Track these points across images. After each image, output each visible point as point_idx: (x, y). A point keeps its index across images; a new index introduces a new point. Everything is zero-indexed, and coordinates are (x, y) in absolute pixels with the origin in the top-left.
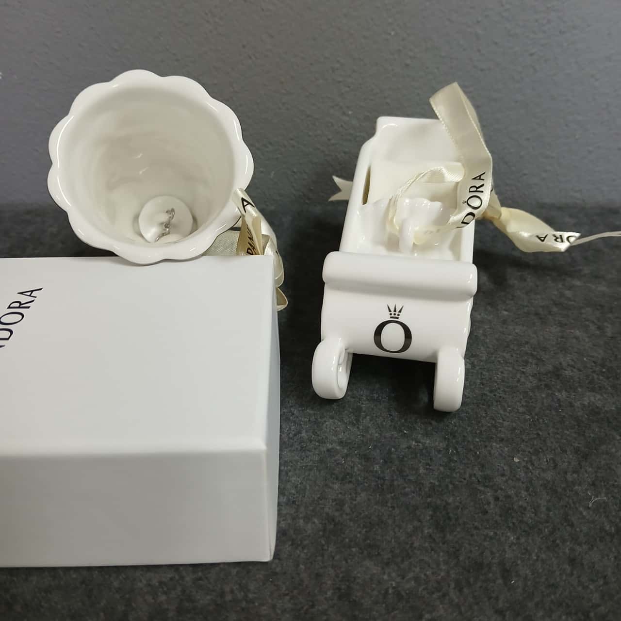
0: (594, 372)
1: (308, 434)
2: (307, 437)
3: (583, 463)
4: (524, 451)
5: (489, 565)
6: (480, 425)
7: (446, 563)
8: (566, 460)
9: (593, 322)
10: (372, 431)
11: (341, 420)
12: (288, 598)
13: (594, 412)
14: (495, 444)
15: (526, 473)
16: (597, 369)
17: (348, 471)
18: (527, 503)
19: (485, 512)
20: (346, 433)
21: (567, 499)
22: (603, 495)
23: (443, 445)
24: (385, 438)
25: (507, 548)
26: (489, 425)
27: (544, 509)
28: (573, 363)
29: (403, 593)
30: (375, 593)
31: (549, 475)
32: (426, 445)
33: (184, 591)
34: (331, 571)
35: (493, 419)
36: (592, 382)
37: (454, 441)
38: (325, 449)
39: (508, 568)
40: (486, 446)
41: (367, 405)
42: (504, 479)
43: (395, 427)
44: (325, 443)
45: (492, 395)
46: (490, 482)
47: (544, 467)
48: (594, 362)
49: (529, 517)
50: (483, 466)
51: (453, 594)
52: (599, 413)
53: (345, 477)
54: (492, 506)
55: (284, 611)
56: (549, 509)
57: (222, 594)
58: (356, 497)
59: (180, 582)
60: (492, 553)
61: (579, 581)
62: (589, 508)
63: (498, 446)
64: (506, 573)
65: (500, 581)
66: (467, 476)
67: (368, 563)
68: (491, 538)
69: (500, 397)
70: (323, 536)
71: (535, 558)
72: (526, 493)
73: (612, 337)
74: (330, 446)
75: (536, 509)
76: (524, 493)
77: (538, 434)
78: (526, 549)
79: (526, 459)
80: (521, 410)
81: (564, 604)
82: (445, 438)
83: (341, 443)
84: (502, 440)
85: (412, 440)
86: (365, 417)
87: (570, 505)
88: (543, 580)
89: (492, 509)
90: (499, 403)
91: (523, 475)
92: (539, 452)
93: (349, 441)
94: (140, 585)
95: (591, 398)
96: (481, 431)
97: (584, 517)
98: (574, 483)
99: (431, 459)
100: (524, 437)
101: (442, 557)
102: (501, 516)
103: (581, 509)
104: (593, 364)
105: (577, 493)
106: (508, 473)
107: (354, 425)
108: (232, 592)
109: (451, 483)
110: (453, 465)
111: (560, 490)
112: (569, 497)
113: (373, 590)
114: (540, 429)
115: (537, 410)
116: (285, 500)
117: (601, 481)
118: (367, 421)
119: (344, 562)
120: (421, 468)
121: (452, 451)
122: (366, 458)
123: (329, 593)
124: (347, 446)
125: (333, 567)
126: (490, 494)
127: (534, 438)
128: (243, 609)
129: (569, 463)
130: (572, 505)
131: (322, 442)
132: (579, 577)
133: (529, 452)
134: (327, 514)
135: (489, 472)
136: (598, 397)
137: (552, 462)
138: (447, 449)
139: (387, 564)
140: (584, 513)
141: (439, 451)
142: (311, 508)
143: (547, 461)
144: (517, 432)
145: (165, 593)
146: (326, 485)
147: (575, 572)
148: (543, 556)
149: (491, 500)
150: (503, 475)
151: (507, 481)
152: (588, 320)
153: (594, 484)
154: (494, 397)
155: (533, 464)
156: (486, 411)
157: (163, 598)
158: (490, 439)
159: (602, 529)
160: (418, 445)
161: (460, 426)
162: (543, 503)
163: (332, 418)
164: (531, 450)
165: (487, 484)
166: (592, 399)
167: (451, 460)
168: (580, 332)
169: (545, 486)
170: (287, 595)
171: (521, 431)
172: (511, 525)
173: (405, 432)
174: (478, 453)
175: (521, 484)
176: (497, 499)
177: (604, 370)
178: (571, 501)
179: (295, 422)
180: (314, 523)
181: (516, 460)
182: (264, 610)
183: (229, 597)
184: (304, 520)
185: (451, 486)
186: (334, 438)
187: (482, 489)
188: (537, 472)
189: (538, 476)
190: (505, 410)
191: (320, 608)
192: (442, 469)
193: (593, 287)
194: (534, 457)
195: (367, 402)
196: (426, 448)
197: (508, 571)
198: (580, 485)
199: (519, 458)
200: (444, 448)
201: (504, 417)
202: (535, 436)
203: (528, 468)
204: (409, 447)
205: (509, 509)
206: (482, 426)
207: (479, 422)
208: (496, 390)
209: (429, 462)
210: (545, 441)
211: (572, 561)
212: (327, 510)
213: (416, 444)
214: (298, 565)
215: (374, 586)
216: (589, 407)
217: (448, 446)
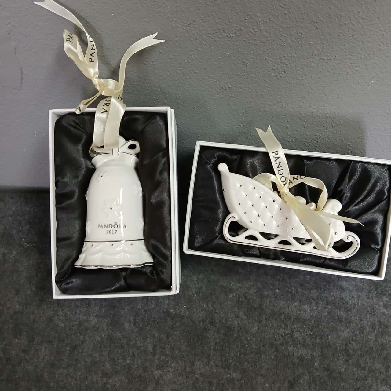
0: (307, 335)
1: (189, 369)
2: (189, 371)
6: (255, 366)
10: (214, 368)
11: (202, 362)
20: (204, 370)
23: (240, 377)
24: (218, 372)
32: (233, 377)
37: (244, 375)
38: (195, 378)
40: (256, 379)
43: (222, 367)
48: (309, 328)
52: (303, 360)
74: (197, 376)
82: (241, 373)
83: (202, 375)
84: (262, 375)
85: (229, 374)
86: (212, 360)
92: (275, 382)
93: (205, 374)
95: (302, 351)
96: (255, 370)
107: (207, 364)
115: (279, 358)
118: (212, 363)
122: (210, 383)
131: (194, 374)
136: (305, 350)
141: (238, 381)
144: (269, 371)
158: (258, 374)
160: (230, 377)
161: (248, 366)
163: (199, 360)
167: (242, 386)
186: (199, 372)
196: (233, 379)
201: (265, 362)
204: (227, 378)
209: (234, 386)
210: (278, 376)
216: (300, 356)
217: (241, 378)
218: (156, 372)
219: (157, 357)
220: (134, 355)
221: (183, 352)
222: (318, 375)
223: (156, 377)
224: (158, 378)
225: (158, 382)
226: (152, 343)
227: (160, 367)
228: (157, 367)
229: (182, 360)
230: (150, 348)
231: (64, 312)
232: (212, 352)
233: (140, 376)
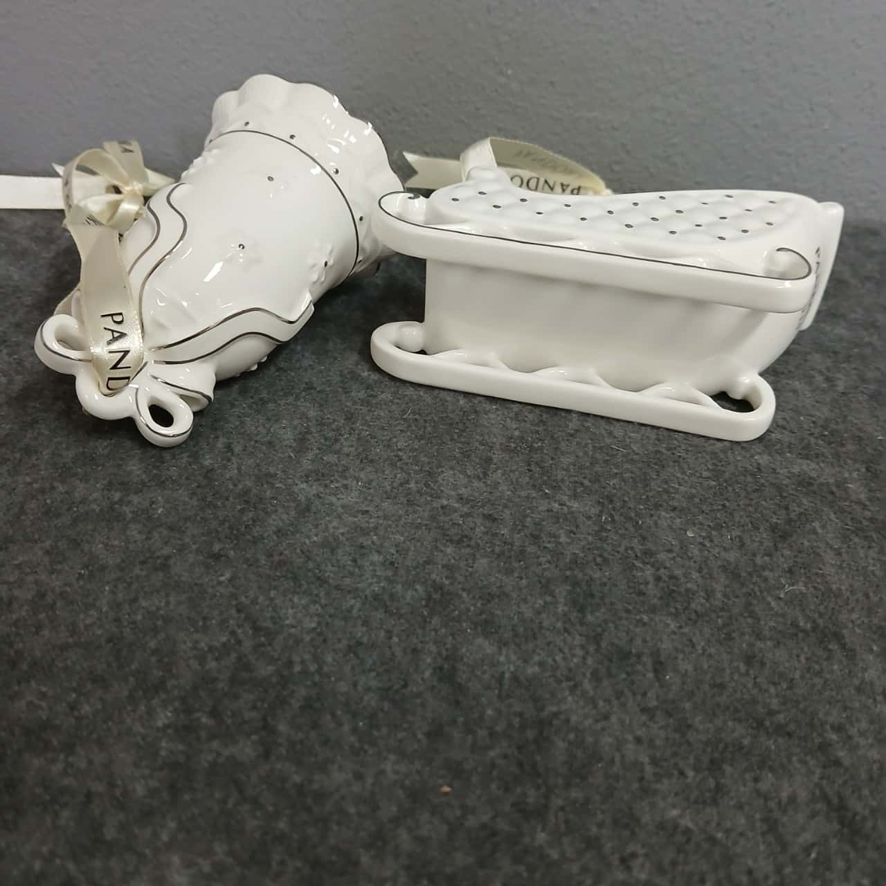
0: (812, 434)
1: (419, 485)
2: (416, 489)
3: (780, 545)
4: (701, 524)
5: (639, 656)
6: (648, 489)
7: (582, 647)
8: (757, 539)
9: (820, 372)
10: (503, 487)
11: (464, 472)
12: (373, 674)
13: (805, 483)
14: (664, 513)
15: (701, 550)
16: (816, 431)
17: (466, 533)
18: (698, 586)
19: (641, 593)
20: (469, 489)
21: (752, 586)
22: (801, 584)
23: (594, 511)
24: (519, 497)
25: (665, 637)
26: (660, 489)
27: (719, 595)
28: (784, 423)
29: (522, 678)
30: (487, 676)
31: (732, 556)
32: (573, 509)
33: (239, 659)
34: (433, 648)
35: (666, 482)
36: (808, 446)
37: (610, 506)
38: (439, 506)
39: (663, 660)
40: (652, 516)
41: (500, 456)
42: (671, 556)
43: (534, 485)
44: (439, 498)
45: (669, 453)
46: (651, 557)
47: (727, 546)
48: (814, 422)
49: (698, 603)
50: (644, 538)
51: (587, 685)
53: (461, 540)
54: (650, 586)
55: (368, 689)
56: (725, 595)
57: (290, 663)
58: (474, 563)
59: (237, 647)
60: (644, 641)
61: (755, 683)
62: (780, 598)
63: (668, 516)
64: (659, 667)
65: (650, 675)
66: (622, 549)
67: (480, 640)
68: (645, 624)
69: (680, 456)
70: (426, 606)
71: (700, 652)
72: (698, 574)
73: (843, 393)
74: (445, 502)
75: (709, 595)
76: (695, 575)
77: (724, 506)
78: (691, 641)
79: (704, 534)
80: (705, 474)
81: (732, 709)
82: (599, 502)
83: (460, 499)
84: (674, 509)
85: (555, 501)
86: (496, 471)
87: (755, 593)
88: (708, 677)
89: (651, 589)
90: (676, 464)
91: (696, 552)
92: (722, 527)
93: (471, 498)
94: (183, 647)
96: (648, 497)
97: (772, 609)
98: (763, 568)
99: (577, 526)
100: (704, 508)
101: (578, 640)
102: (661, 598)
103: (769, 599)
104: (812, 425)
105: (766, 580)
106: (677, 549)
107: (479, 479)
108: (303, 662)
109: (601, 556)
110: (605, 534)
111: (744, 574)
112: (755, 584)
113: (484, 672)
114: (727, 499)
115: (727, 475)
116: (380, 559)
117: (801, 568)
119: (450, 638)
120: (563, 535)
121: (606, 519)
122: (492, 519)
123: (427, 674)
124: (468, 503)
125: (436, 642)
126: (649, 572)
127: (718, 510)
128: (315, 684)
129: (761, 543)
130: (758, 593)
131: (436, 496)
132: (755, 678)
133: (709, 526)
134: (434, 581)
135: (650, 546)
136: (813, 465)
137: (737, 540)
138: (600, 516)
139: (506, 644)
140: (773, 604)
141: (589, 518)
142: (414, 572)
143: (731, 539)
144: (697, 500)
145: (217, 659)
146: (436, 547)
147: (751, 672)
148: (712, 650)
149: (651, 579)
150: (670, 551)
151: (674, 559)
152: (813, 370)
153: (790, 571)
154: (672, 456)
155: (711, 541)
156: (657, 472)
157: (212, 665)
158: (657, 506)
159: (794, 624)
160: (562, 509)
161: (620, 488)
162: (719, 588)
163: (452, 468)
164: (711, 524)
165: (647, 561)
166: (805, 467)
167: (603, 529)
168: (801, 383)
169: (724, 568)
170: (374, 670)
171: (701, 500)
172: (673, 610)
173: (547, 491)
174: (640, 522)
175: (692, 563)
176: (658, 579)
177: (826, 433)
178: (756, 589)
179: (402, 469)
180: (416, 590)
181: (690, 534)
182: (343, 687)
183: (297, 668)
184: (403, 586)
185: (599, 560)
186: (453, 493)
187: (641, 565)
188: (717, 551)
189: (717, 555)
190: (684, 473)
191: (414, 689)
192: (590, 538)
193: (828, 328)
194: (714, 533)
195: (500, 452)
196: (573, 513)
197: (661, 663)
198: (772, 570)
199: (694, 532)
200: (595, 515)
201: (681, 481)
202: (720, 507)
203: (704, 546)
204: (550, 510)
205: (674, 591)
206: (651, 490)
207: (647, 485)
208: (675, 448)
209: (574, 529)
210: (731, 514)
211: (749, 659)
212: (434, 576)
213: (560, 507)
214: (391, 638)
215: (485, 667)
216: (799, 476)
217: (601, 512)
218: (304, 486)
219: (310, 455)
220: (229, 447)
221: (400, 450)
222: (871, 520)
223: (302, 498)
224: (308, 499)
225: (308, 509)
226: (295, 428)
227: (318, 476)
228: (307, 476)
229: (393, 465)
230: (288, 436)
231: (16, 357)
232: (497, 456)
233: (246, 492)
